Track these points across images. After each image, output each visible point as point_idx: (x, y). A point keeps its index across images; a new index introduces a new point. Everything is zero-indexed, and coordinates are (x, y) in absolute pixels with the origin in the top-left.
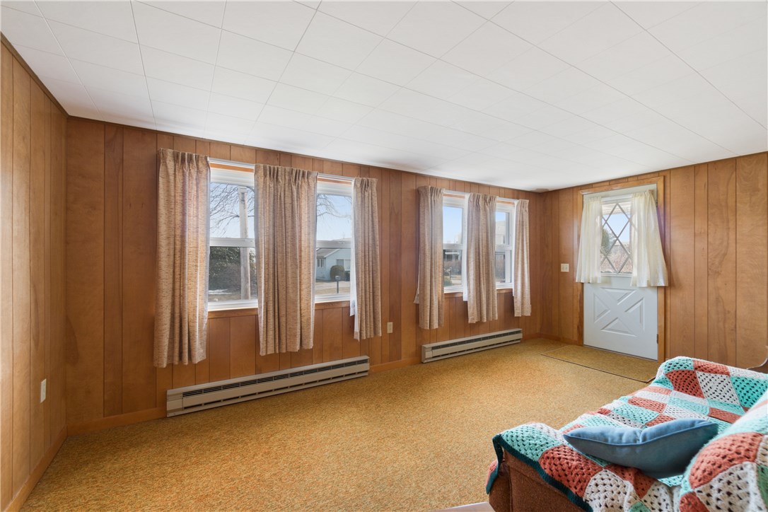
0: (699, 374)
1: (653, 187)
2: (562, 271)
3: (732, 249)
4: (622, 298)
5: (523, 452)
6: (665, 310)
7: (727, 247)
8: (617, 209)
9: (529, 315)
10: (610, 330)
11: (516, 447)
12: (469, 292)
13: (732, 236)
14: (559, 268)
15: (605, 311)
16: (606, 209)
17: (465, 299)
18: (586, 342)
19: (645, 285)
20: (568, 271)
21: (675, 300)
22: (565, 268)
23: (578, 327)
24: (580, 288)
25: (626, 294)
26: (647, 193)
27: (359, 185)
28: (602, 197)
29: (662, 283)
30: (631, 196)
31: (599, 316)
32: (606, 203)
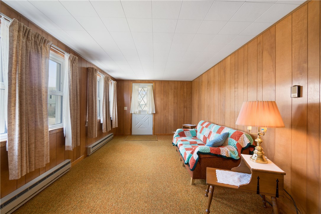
0: (185, 132)
1: (152, 84)
2: (125, 109)
3: (168, 103)
4: (144, 117)
5: (206, 152)
6: (154, 120)
7: (167, 103)
8: (143, 89)
9: (117, 127)
10: (140, 128)
11: (204, 152)
12: (103, 119)
13: (168, 100)
14: (124, 108)
15: (139, 122)
16: (140, 89)
17: (101, 122)
18: (133, 134)
19: (151, 113)
20: (127, 109)
21: (157, 117)
22: (126, 108)
23: (130, 129)
24: (131, 115)
25: (145, 116)
26: (151, 86)
27: (71, 59)
28: (139, 85)
29: (154, 112)
30: (147, 86)
31: (137, 124)
32: (140, 87)
